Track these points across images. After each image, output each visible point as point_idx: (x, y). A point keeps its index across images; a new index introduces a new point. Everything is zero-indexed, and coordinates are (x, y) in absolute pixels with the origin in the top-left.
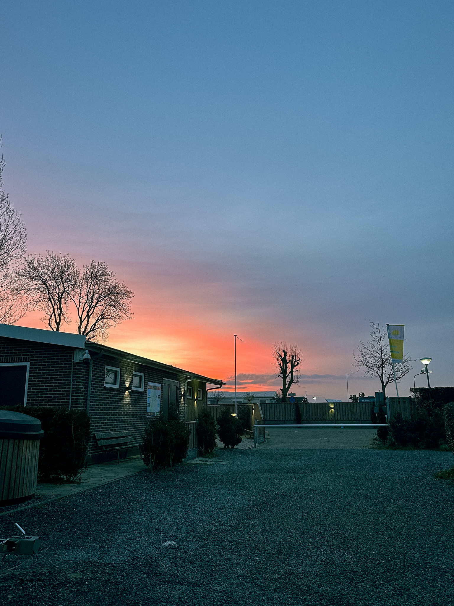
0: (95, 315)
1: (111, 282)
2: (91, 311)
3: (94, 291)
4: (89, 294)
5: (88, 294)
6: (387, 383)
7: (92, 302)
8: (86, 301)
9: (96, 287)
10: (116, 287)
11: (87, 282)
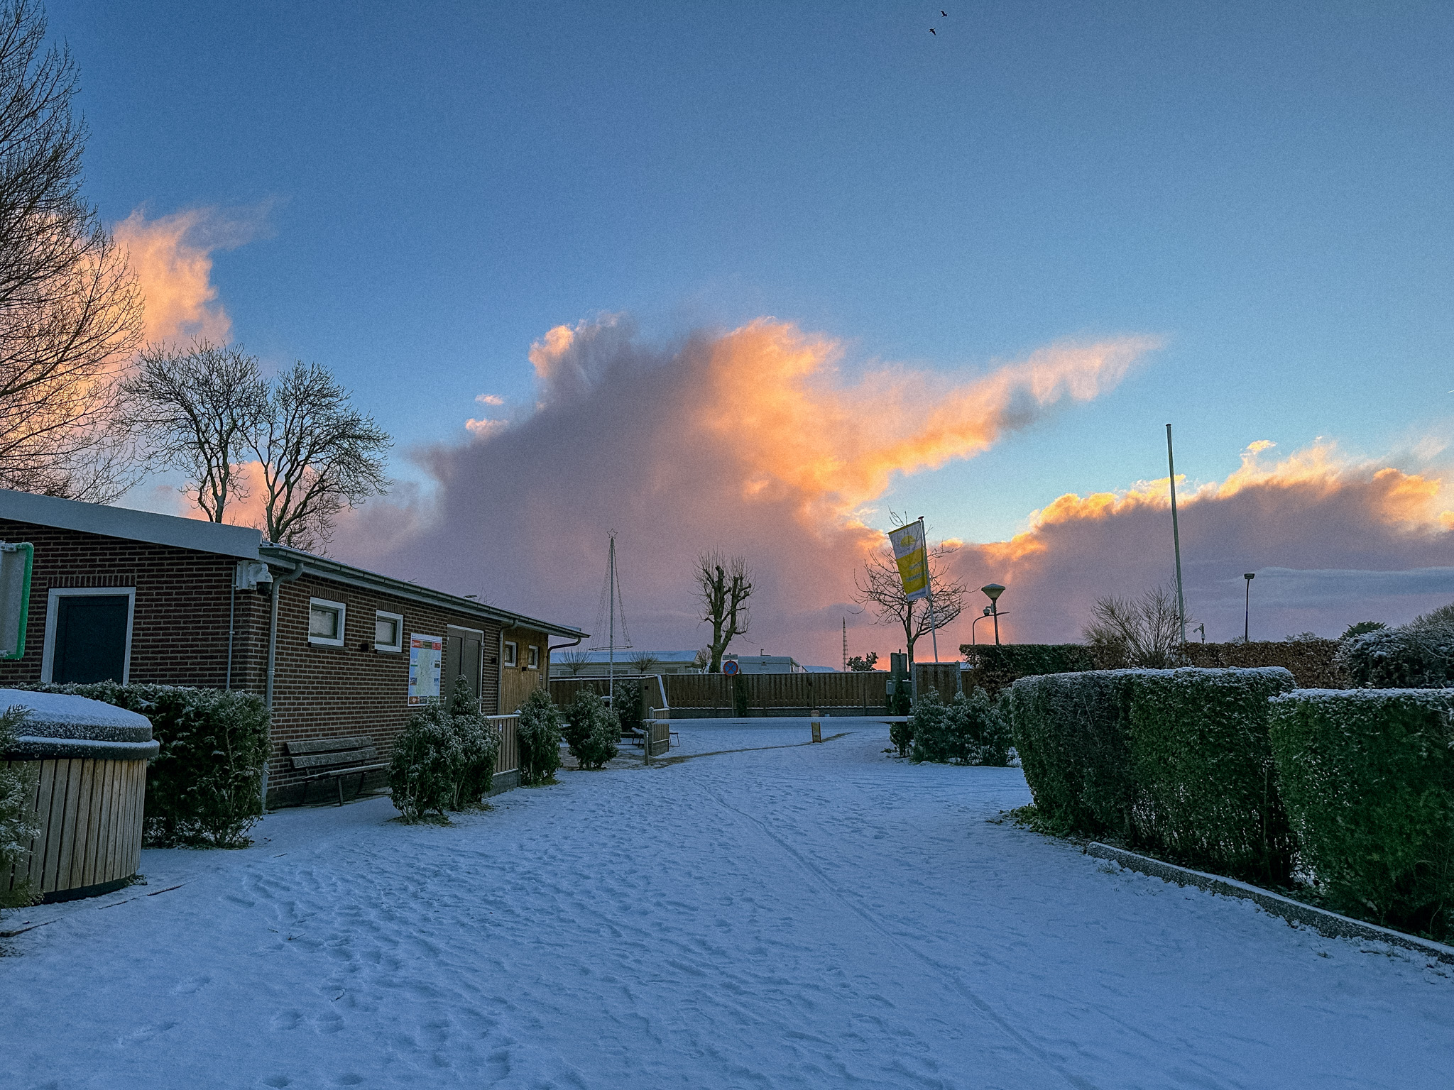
0: (304, 482)
1: (342, 410)
2: (297, 474)
3: (301, 430)
4: (290, 435)
5: (287, 436)
6: (917, 636)
7: (298, 452)
8: (285, 451)
9: (308, 421)
10: (352, 423)
11: (286, 409)
